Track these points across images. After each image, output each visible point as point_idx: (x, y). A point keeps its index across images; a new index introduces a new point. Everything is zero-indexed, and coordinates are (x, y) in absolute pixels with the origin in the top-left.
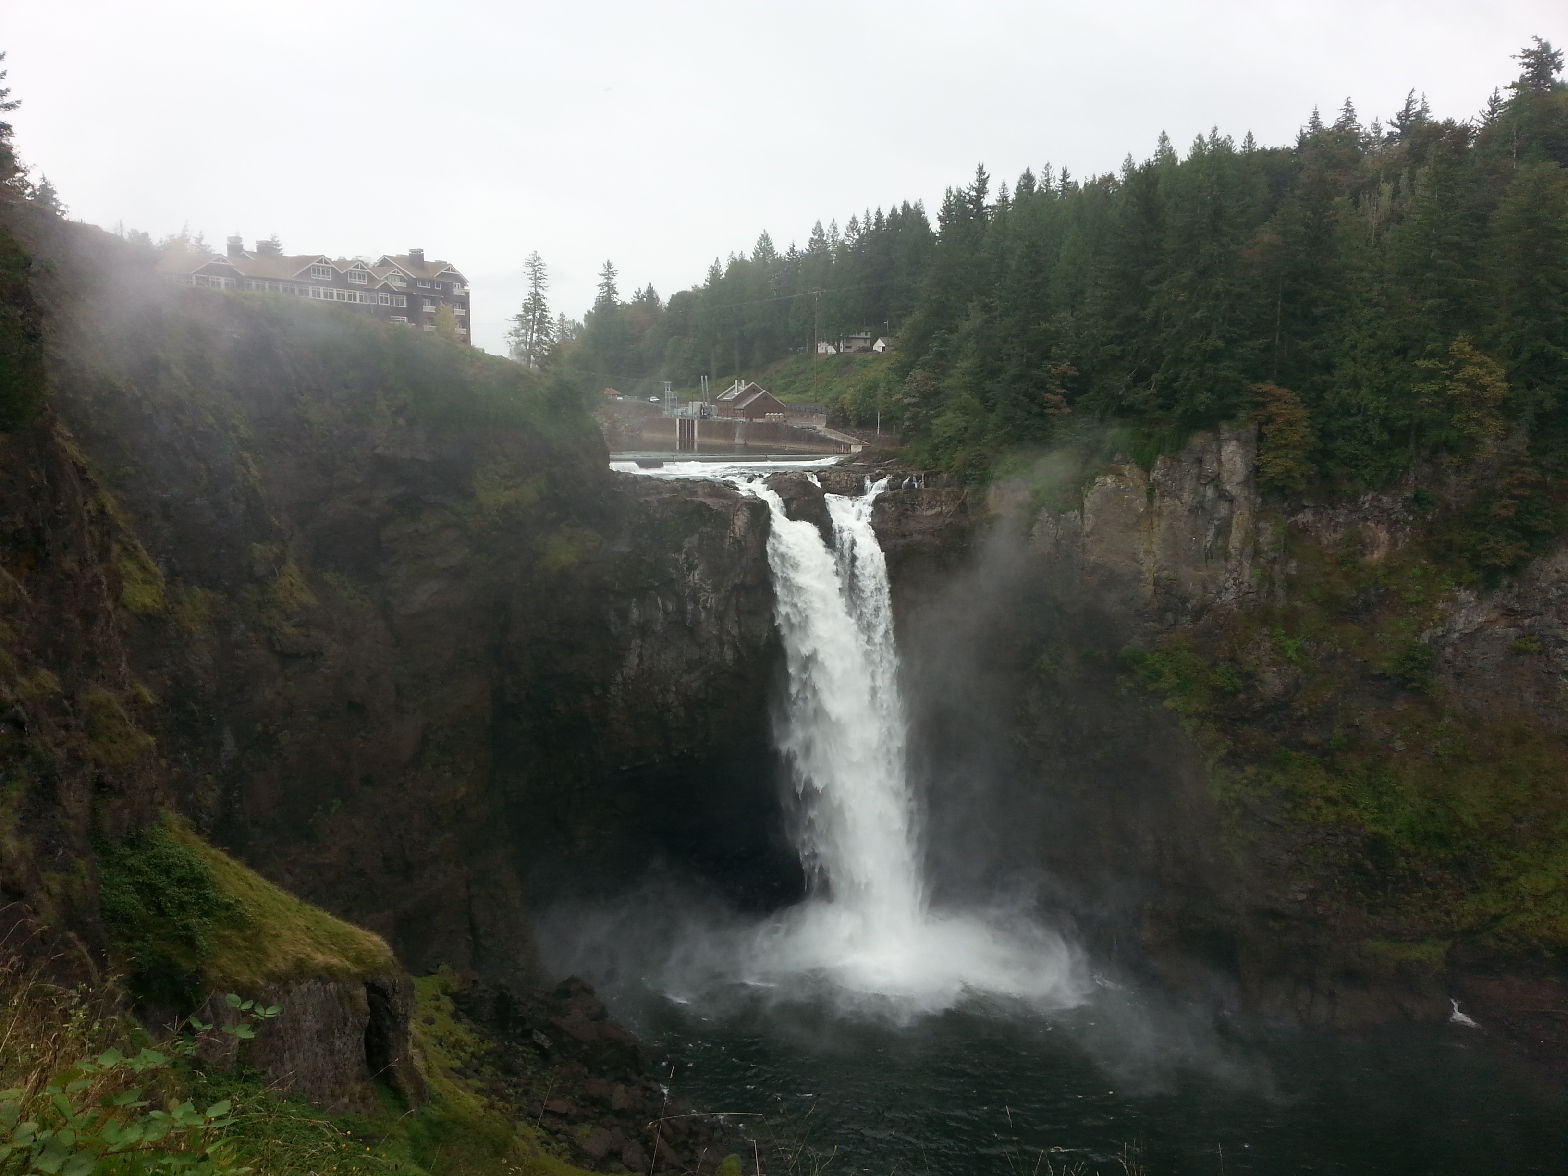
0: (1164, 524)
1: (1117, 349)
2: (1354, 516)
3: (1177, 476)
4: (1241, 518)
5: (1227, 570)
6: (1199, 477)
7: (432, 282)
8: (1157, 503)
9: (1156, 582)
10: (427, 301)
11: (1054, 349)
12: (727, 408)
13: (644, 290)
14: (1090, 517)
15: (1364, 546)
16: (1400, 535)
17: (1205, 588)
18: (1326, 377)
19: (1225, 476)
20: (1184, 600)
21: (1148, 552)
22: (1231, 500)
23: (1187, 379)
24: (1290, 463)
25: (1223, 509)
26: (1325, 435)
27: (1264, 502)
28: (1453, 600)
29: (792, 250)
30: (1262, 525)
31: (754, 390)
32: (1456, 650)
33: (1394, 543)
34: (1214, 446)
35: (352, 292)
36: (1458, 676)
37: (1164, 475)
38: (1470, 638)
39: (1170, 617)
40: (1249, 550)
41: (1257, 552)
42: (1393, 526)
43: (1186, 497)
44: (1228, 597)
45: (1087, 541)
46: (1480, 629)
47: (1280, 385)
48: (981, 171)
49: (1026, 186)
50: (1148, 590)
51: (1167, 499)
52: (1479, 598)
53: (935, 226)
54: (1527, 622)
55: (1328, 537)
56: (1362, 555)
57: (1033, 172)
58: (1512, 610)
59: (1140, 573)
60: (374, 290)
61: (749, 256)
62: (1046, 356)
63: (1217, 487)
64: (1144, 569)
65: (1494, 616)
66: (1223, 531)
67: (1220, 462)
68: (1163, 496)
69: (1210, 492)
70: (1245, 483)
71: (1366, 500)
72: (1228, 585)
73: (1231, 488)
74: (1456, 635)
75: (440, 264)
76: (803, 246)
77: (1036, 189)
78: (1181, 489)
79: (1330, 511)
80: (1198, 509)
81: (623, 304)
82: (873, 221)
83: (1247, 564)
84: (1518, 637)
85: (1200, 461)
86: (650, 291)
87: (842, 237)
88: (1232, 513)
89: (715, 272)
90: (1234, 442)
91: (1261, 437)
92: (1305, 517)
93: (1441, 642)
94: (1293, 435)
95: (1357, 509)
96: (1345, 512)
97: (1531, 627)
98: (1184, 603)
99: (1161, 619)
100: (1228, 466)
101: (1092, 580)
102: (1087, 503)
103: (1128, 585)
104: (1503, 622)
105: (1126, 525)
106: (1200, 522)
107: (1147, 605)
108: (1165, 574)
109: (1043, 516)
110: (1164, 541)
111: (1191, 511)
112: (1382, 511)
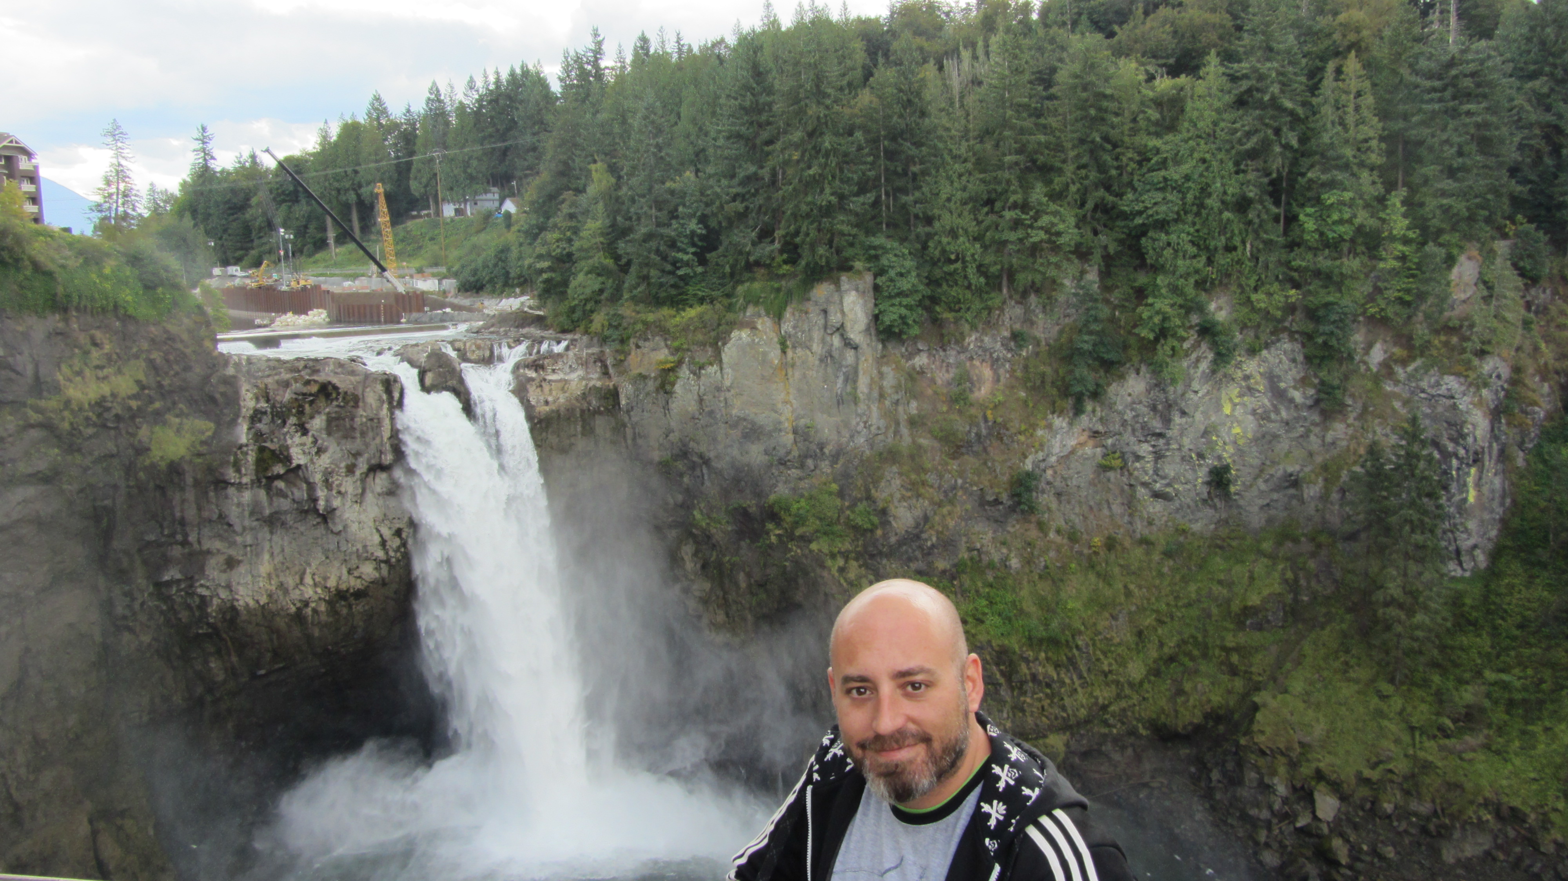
0: (797, 374)
1: (739, 206)
2: (963, 357)
3: (806, 327)
4: (867, 362)
5: (857, 415)
6: (825, 327)
8: (790, 353)
9: (795, 432)
11: (681, 209)
13: (245, 154)
14: (728, 370)
15: (972, 383)
16: (1001, 371)
17: (839, 433)
18: (928, 229)
19: (848, 325)
20: (821, 447)
21: (786, 402)
22: (856, 348)
23: (807, 235)
24: (903, 311)
25: (850, 355)
26: (932, 282)
27: (884, 348)
28: (1049, 427)
29: (408, 111)
30: (885, 369)
32: (1055, 472)
33: (997, 379)
34: (836, 297)
36: (1059, 495)
37: (794, 327)
38: (1065, 459)
39: (810, 462)
40: (875, 394)
41: (882, 396)
42: (995, 363)
43: (816, 347)
44: (861, 440)
46: (1073, 452)
47: (890, 238)
48: (596, 35)
49: (642, 48)
50: (788, 439)
51: (799, 350)
52: (1071, 424)
53: (556, 88)
54: (1110, 441)
55: (942, 377)
56: (971, 391)
57: (648, 35)
58: (1097, 432)
59: (780, 423)
62: (673, 215)
63: (842, 335)
64: (783, 419)
65: (1083, 438)
66: (851, 378)
67: (843, 313)
68: (794, 347)
69: (836, 341)
70: (868, 330)
71: (971, 340)
72: (859, 428)
73: (855, 336)
74: (1053, 459)
77: (652, 51)
78: (811, 339)
79: (942, 353)
80: (828, 357)
81: (222, 170)
82: (491, 82)
83: (874, 408)
84: (1105, 456)
85: (825, 312)
86: (253, 157)
87: (460, 97)
88: (857, 359)
89: (324, 136)
90: (853, 293)
91: (876, 288)
92: (920, 360)
93: (1042, 465)
94: (905, 285)
95: (964, 350)
96: (954, 353)
97: (1113, 445)
98: (821, 449)
99: (802, 466)
100: (850, 316)
101: (736, 433)
102: (725, 358)
103: (770, 435)
104: (1091, 443)
105: (763, 377)
106: (829, 370)
107: (788, 453)
108: (802, 422)
109: (684, 372)
110: (799, 390)
111: (821, 360)
112: (985, 350)
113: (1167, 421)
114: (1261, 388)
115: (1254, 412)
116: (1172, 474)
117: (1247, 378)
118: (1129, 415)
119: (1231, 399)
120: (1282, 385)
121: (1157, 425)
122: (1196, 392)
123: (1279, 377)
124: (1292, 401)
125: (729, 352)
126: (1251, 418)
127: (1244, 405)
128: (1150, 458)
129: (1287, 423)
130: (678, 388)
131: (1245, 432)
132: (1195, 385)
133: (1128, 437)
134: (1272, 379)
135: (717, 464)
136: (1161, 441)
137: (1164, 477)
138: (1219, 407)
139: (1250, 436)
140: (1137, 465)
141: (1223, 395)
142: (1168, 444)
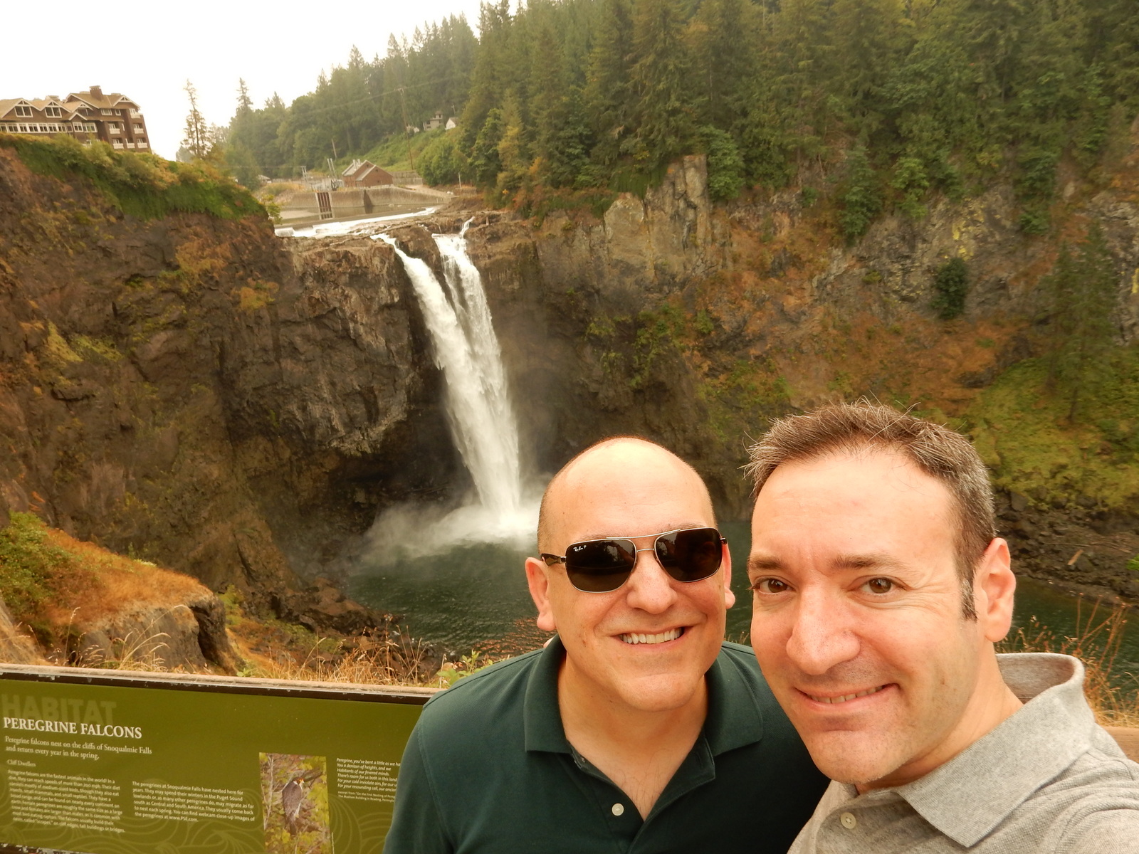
0: (656, 229)
1: (611, 114)
2: (768, 210)
3: (661, 196)
4: (702, 217)
5: (697, 255)
6: (674, 194)
7: (113, 110)
8: (650, 215)
9: (656, 268)
10: (111, 125)
11: (569, 117)
12: (350, 181)
13: (271, 97)
14: (608, 228)
15: (776, 228)
16: (796, 218)
17: (685, 267)
18: (744, 121)
19: (689, 192)
20: (673, 277)
21: (648, 248)
22: (695, 208)
23: (659, 130)
24: (728, 180)
25: (691, 214)
26: (748, 160)
27: (714, 207)
28: (829, 256)
29: (377, 59)
30: (715, 221)
31: (367, 166)
32: (833, 287)
33: (792, 225)
34: (681, 173)
35: (52, 125)
37: (652, 196)
38: (839, 278)
39: (666, 288)
40: (709, 238)
41: (714, 240)
42: (791, 213)
43: (668, 209)
44: (699, 271)
45: (610, 245)
46: (846, 271)
47: (717, 128)
50: (650, 273)
51: (656, 212)
52: (844, 252)
53: (477, 34)
54: (871, 263)
55: (755, 225)
56: (775, 234)
58: (863, 257)
59: (645, 263)
60: (68, 121)
61: (346, 66)
62: (565, 122)
63: (685, 200)
64: (647, 260)
65: (853, 262)
66: (693, 228)
67: (686, 184)
68: (653, 210)
69: (682, 204)
70: (703, 195)
71: (775, 199)
72: (699, 264)
73: (695, 199)
74: (832, 277)
75: (114, 97)
76: (384, 55)
78: (664, 204)
79: (754, 208)
80: (677, 216)
81: (258, 111)
82: (431, 32)
83: (709, 249)
84: (868, 274)
85: (673, 184)
86: (277, 99)
87: (411, 46)
88: (696, 215)
89: (322, 81)
90: (693, 169)
91: (708, 165)
92: (740, 214)
93: (825, 282)
94: (728, 162)
95: (769, 205)
96: (762, 207)
97: (874, 266)
98: (673, 279)
99: (661, 291)
100: (691, 186)
101: (616, 271)
102: (607, 222)
103: (638, 271)
104: (858, 265)
105: (633, 232)
106: (677, 224)
107: (652, 283)
108: (659, 261)
109: (580, 232)
110: (657, 239)
111: (671, 218)
112: (784, 204)
113: (913, 248)
114: (981, 220)
115: (975, 237)
116: (915, 284)
117: (971, 213)
118: (885, 244)
119: (959, 229)
120: (998, 216)
121: (905, 250)
122: (934, 225)
123: (995, 211)
124: (1004, 227)
125: (610, 216)
126: (973, 242)
127: (968, 232)
128: (900, 273)
129: (1000, 244)
130: (576, 242)
131: (968, 252)
132: (934, 220)
133: (885, 259)
134: (989, 212)
135: (603, 292)
136: (908, 261)
137: (909, 287)
138: (951, 235)
139: (972, 254)
140: (891, 279)
141: (954, 227)
142: (913, 263)
